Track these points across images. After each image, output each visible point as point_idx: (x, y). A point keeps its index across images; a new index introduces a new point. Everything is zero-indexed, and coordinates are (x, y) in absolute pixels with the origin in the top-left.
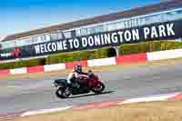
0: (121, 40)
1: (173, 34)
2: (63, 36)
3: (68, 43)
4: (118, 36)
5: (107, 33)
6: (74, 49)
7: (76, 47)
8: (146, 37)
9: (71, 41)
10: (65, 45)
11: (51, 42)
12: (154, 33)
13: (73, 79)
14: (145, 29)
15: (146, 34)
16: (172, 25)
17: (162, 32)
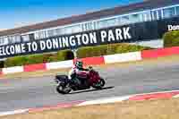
0: (79, 43)
1: (129, 37)
2: (22, 39)
3: (26, 46)
4: (76, 39)
5: (65, 36)
6: (32, 52)
7: (35, 50)
8: (103, 40)
9: (29, 44)
10: (23, 48)
11: (9, 45)
12: (111, 37)
13: (74, 75)
14: (102, 33)
15: (103, 37)
16: (128, 29)
17: (119, 35)
